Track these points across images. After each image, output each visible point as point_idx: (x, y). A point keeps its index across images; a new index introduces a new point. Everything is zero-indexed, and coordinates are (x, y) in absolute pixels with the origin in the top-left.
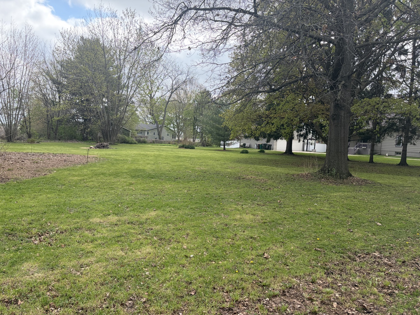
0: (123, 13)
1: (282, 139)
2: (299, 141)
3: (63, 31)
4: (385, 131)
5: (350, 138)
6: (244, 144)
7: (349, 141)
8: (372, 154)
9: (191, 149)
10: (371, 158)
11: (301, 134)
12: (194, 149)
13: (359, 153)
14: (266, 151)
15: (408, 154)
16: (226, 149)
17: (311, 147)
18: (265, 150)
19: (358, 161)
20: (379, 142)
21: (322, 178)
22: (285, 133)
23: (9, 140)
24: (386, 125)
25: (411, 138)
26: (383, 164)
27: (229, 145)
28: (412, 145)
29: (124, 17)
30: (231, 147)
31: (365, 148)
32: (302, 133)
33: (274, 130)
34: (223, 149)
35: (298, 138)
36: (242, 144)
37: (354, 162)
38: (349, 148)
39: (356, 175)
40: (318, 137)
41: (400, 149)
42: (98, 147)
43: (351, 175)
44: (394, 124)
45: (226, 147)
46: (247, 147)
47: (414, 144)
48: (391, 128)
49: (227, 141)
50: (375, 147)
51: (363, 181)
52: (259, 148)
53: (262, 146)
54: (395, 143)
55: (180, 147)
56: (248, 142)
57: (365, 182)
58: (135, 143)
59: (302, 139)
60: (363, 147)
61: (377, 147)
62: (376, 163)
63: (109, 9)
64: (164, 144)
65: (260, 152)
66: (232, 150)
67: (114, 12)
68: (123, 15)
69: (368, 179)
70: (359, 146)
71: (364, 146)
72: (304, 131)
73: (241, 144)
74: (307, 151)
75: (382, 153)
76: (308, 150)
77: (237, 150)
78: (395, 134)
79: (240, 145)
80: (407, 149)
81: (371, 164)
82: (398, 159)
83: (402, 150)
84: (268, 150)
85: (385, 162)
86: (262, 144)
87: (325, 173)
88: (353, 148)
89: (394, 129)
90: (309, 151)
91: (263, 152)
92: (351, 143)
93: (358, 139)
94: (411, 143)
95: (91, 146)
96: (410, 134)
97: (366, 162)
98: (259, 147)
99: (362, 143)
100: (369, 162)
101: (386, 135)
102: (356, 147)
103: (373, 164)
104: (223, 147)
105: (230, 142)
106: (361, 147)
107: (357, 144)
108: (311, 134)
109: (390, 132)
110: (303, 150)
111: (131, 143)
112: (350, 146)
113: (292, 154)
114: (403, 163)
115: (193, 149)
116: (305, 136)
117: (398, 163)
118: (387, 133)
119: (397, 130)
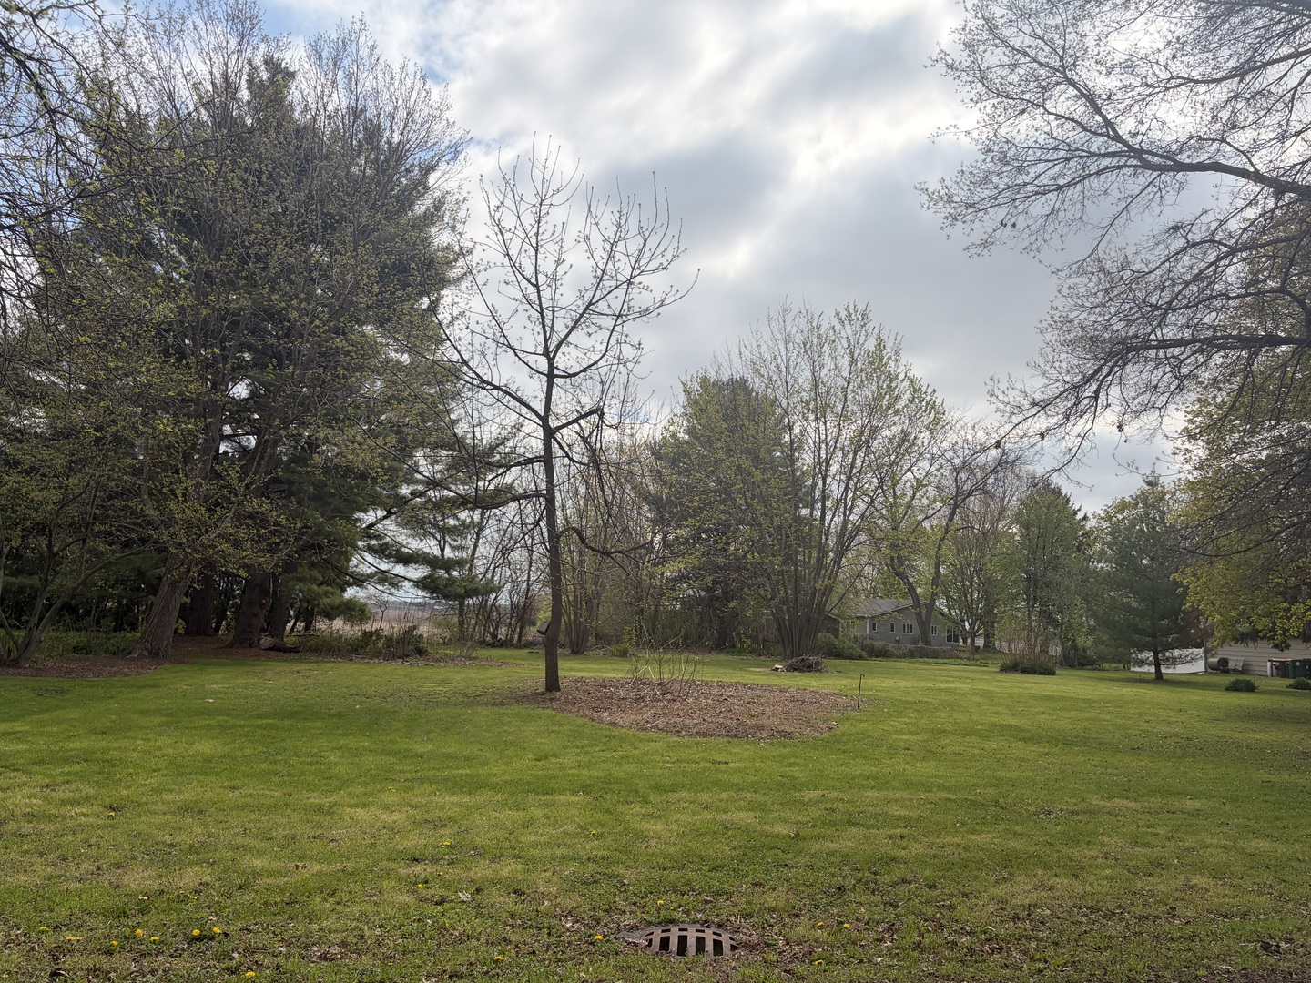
0: (838, 315)
3: (689, 378)
6: (1224, 662)
9: (1042, 674)
12: (1054, 674)
16: (1164, 677)
23: (576, 649)
27: (1174, 662)
29: (838, 326)
30: (1182, 669)
34: (1154, 676)
36: (1216, 660)
42: (792, 668)
45: (1163, 670)
46: (1234, 670)
49: (1167, 650)
52: (1284, 676)
53: (1294, 666)
55: (1004, 669)
56: (1236, 654)
58: (861, 658)
63: (804, 312)
64: (945, 661)
65: (1295, 687)
66: (1185, 678)
67: (816, 317)
68: (835, 322)
73: (1211, 660)
77: (1194, 679)
79: (1206, 663)
86: (1294, 661)
91: (1308, 688)
95: (777, 666)
98: (1283, 669)
105: (1177, 653)
111: (851, 657)
115: (1049, 674)
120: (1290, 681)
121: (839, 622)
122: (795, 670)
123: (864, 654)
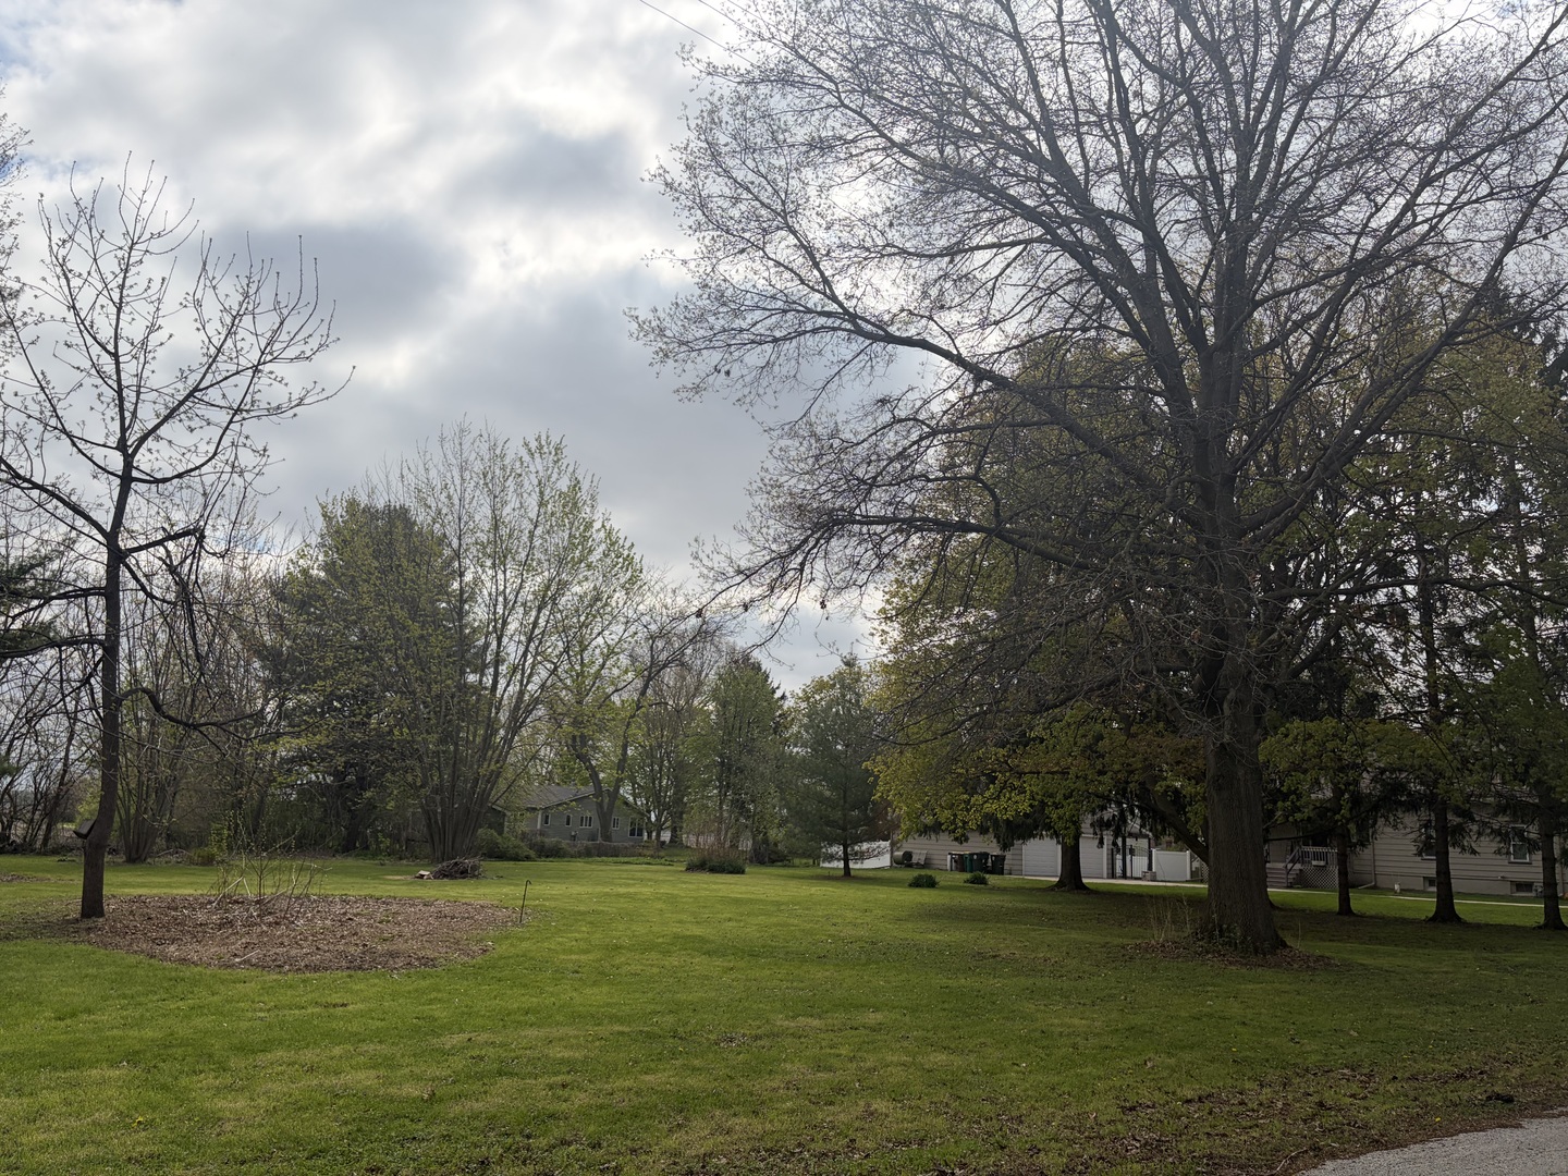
0: (527, 445)
1: (1041, 836)
2: (1101, 843)
3: (330, 500)
4: (1375, 808)
5: (1267, 830)
6: (908, 856)
7: (1266, 841)
8: (1346, 886)
9: (731, 873)
10: (1345, 900)
11: (1102, 818)
12: (743, 872)
13: (1301, 881)
14: (992, 879)
15: (1456, 885)
16: (852, 873)
17: (1139, 864)
18: (987, 876)
19: (1304, 911)
20: (1363, 844)
21: (1208, 952)
22: (1060, 818)
23: (134, 856)
24: (1375, 788)
25: (1460, 831)
26: (1383, 918)
27: (862, 856)
28: (1467, 855)
29: (527, 458)
30: (870, 864)
31: (1322, 863)
32: (1107, 815)
33: (1024, 807)
34: (842, 873)
35: (1095, 833)
36: (901, 853)
37: (1289, 911)
38: (1268, 865)
39: (1297, 945)
40: (1159, 828)
41: (1430, 868)
42: (442, 875)
43: (1284, 945)
44: (1400, 787)
45: (851, 865)
46: (918, 864)
47: (1474, 852)
48: (1393, 799)
49: (856, 843)
50: (1356, 862)
51: (1318, 960)
52: (963, 870)
53: (972, 860)
54: (1414, 850)
55: (691, 868)
56: (920, 848)
57: (1324, 962)
58: (528, 858)
59: (1108, 837)
60: (1314, 863)
61: (1362, 859)
62: (1362, 916)
63: (485, 436)
64: (626, 859)
65: (973, 881)
66: (871, 874)
67: (500, 444)
68: (523, 453)
69: (1334, 955)
70: (1302, 858)
71: (1317, 856)
72: (1112, 811)
73: (896, 853)
74: (1124, 876)
75: (1382, 882)
76: (1129, 874)
77: (880, 874)
78: (1411, 820)
79: (891, 857)
80: (1451, 867)
81: (1346, 918)
82: (1428, 904)
83: (1434, 871)
84: (996, 877)
85: (1393, 914)
86: (972, 855)
87: (1211, 937)
88: (1281, 865)
89: (1401, 804)
90: (1132, 878)
91: (983, 881)
92: (1272, 848)
93: (1295, 835)
94: (1463, 849)
95: (422, 872)
96: (1453, 819)
97: (1329, 913)
98: (961, 863)
99: (1311, 849)
100: (1339, 913)
101: (1381, 821)
102: (1292, 861)
103: (1352, 919)
104: (841, 865)
105: (865, 846)
106: (1309, 862)
107: (1292, 851)
108: (1138, 821)
109: (1390, 810)
110: (1113, 876)
111: (516, 858)
112: (1271, 858)
113: (1083, 887)
114: (1445, 913)
115: (738, 873)
116: (1118, 827)
117: (1431, 915)
118: (1383, 816)
119: (1413, 806)
120: (967, 876)
121: (505, 815)
122: (445, 876)
123: (532, 853)
